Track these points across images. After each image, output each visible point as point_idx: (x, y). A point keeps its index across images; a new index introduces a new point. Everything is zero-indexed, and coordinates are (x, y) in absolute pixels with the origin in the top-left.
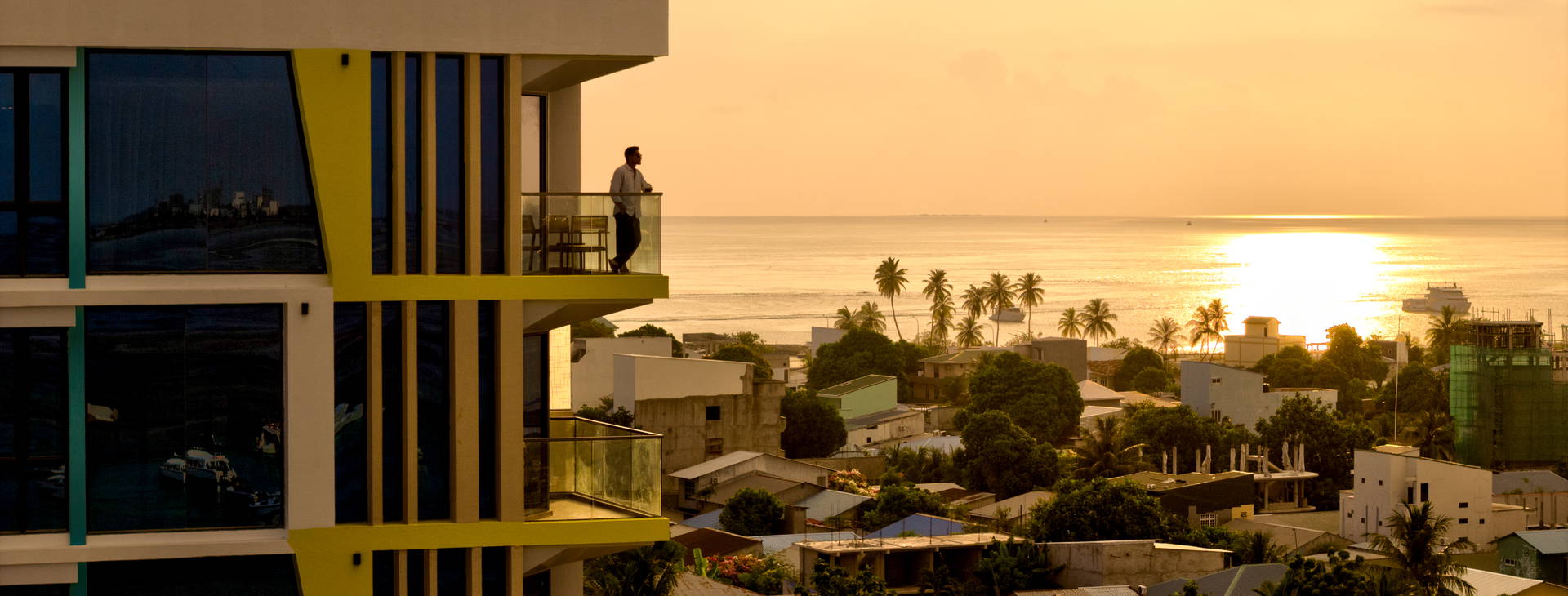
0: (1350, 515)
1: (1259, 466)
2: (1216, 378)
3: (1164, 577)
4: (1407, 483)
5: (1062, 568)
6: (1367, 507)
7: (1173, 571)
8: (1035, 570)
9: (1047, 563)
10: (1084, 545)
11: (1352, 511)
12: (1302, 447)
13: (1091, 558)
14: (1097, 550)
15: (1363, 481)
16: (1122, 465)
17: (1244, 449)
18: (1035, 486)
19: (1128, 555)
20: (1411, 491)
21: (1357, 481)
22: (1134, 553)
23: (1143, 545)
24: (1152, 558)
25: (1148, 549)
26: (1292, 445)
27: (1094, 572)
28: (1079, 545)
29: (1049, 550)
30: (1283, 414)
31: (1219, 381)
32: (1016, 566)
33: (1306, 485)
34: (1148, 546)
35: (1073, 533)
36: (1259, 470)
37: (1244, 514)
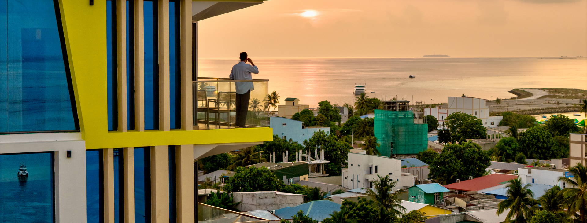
0: (346, 178)
1: (306, 159)
2: (284, 123)
3: (280, 206)
4: (369, 166)
5: (239, 203)
6: (353, 175)
7: (284, 204)
8: (229, 204)
9: (233, 201)
10: (248, 194)
11: (347, 177)
12: (323, 151)
13: (251, 199)
14: (254, 195)
15: (352, 165)
16: (254, 159)
17: (301, 152)
18: (219, 168)
19: (266, 197)
20: (371, 169)
21: (349, 165)
22: (268, 197)
23: (272, 193)
24: (276, 199)
25: (274, 195)
26: (319, 150)
27: (253, 205)
28: (246, 194)
29: (234, 196)
30: (314, 138)
31: (285, 124)
32: (221, 203)
33: (324, 166)
34: (274, 194)
35: (243, 189)
36: (307, 160)
37: (305, 179)
